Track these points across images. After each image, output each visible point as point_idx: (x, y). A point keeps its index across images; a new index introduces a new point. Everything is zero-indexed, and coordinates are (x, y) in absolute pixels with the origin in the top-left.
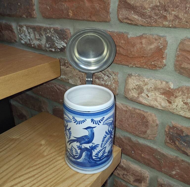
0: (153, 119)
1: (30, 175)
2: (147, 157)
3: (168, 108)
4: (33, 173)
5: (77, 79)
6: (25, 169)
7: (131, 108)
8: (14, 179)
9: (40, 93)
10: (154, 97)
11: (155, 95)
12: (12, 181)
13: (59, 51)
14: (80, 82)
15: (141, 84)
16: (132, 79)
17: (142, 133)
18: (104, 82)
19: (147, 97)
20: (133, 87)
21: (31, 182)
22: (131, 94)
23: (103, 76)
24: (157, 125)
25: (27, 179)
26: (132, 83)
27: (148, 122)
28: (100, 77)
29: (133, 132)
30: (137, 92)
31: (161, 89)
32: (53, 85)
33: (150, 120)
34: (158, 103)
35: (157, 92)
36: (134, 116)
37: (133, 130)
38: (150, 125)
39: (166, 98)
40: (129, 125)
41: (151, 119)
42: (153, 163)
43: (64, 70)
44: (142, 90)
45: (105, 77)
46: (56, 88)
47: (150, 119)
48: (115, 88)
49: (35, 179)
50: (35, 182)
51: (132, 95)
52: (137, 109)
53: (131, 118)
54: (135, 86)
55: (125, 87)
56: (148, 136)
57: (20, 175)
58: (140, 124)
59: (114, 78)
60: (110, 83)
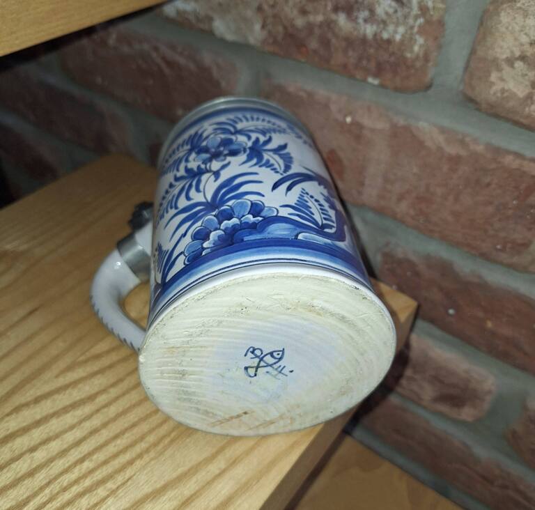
1: (75, 394)
2: (506, 331)
4: (87, 388)
5: (249, 13)
6: (55, 369)
7: (480, 148)
8: (17, 410)
9: (99, 80)
12: (7, 419)
14: (263, 27)
16: (520, 8)
17: (508, 250)
18: (375, 27)
20: (514, 49)
21: (80, 422)
22: (498, 87)
25: (66, 410)
26: (512, 32)
29: (470, 241)
32: (146, 47)
36: (487, 180)
37: (470, 237)
42: (526, 354)
46: (159, 60)
48: (421, 54)
49: (98, 411)
50: (96, 422)
51: (503, 91)
52: (508, 152)
53: (472, 188)
54: (527, 47)
55: (473, 52)
57: (39, 393)
59: (428, 9)
60: (401, 30)
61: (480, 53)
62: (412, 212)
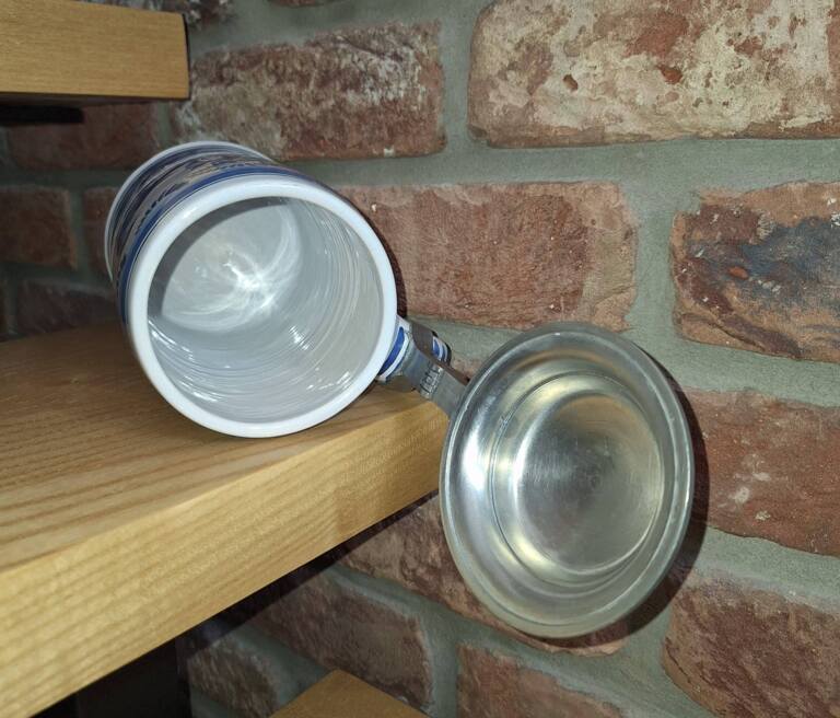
0: (606, 208)
3: (669, 107)
5: (269, 124)
7: (503, 189)
10: (602, 80)
11: (606, 64)
13: (198, 21)
14: (283, 134)
15: (537, 32)
16: (497, 18)
17: (562, 305)
18: (380, 91)
19: (569, 91)
20: (503, 60)
22: (499, 105)
23: (375, 60)
24: (628, 234)
26: (497, 44)
27: (584, 230)
28: (361, 72)
29: (520, 311)
30: (525, 80)
31: (626, 15)
33: (595, 217)
34: (621, 101)
35: (612, 47)
36: (518, 222)
37: (518, 306)
38: (594, 246)
39: (655, 59)
40: (498, 281)
41: (598, 211)
43: (217, 102)
44: (543, 60)
45: (382, 62)
47: (593, 210)
48: (426, 103)
51: (504, 108)
52: (532, 184)
53: (507, 239)
54: (513, 53)
55: (469, 78)
56: (593, 311)
58: (550, 255)
59: (423, 55)
60: (403, 85)
61: (475, 76)
62: (455, 298)
